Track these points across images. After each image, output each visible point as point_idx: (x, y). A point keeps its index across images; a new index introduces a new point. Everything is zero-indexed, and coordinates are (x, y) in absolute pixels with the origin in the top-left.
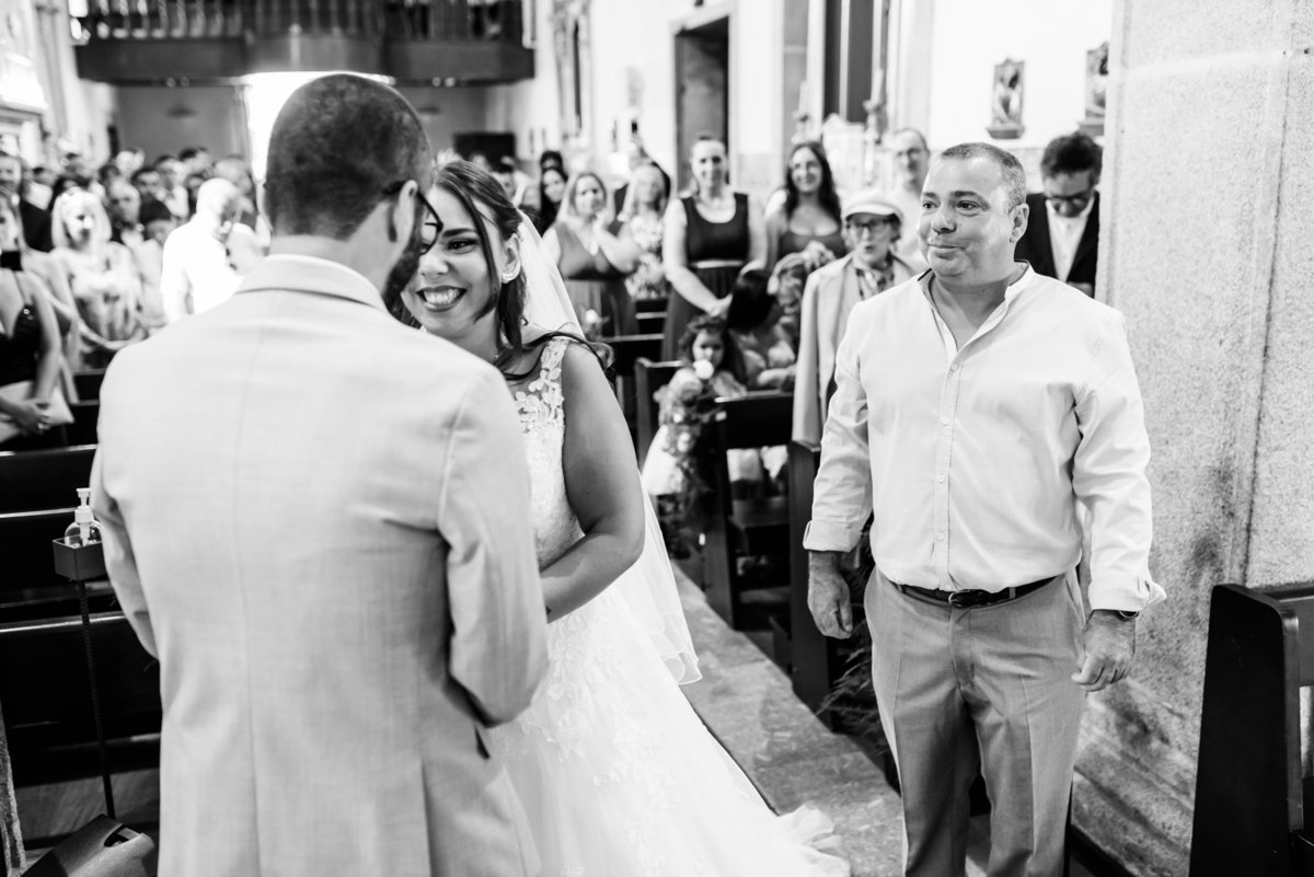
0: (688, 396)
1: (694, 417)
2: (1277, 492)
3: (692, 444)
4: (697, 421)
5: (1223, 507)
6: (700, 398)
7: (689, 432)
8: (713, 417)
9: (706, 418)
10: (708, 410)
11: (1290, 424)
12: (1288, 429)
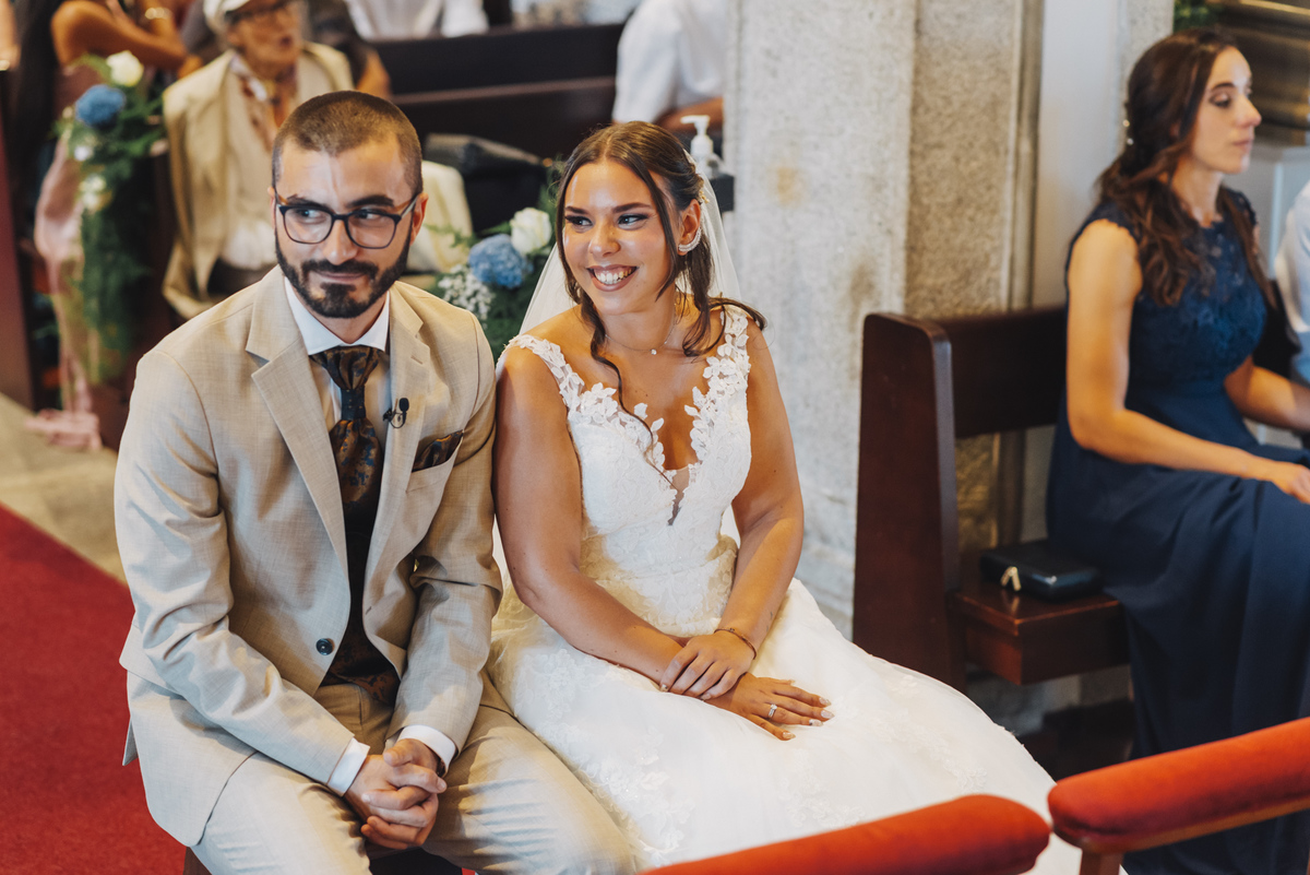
0: (103, 114)
1: (114, 147)
2: (939, 200)
3: (110, 196)
4: (120, 155)
5: (880, 224)
6: (125, 115)
7: (105, 175)
8: (147, 147)
9: (136, 148)
10: (138, 136)
11: (950, 116)
12: (948, 122)
